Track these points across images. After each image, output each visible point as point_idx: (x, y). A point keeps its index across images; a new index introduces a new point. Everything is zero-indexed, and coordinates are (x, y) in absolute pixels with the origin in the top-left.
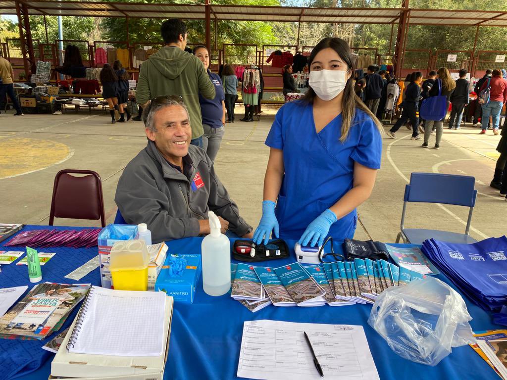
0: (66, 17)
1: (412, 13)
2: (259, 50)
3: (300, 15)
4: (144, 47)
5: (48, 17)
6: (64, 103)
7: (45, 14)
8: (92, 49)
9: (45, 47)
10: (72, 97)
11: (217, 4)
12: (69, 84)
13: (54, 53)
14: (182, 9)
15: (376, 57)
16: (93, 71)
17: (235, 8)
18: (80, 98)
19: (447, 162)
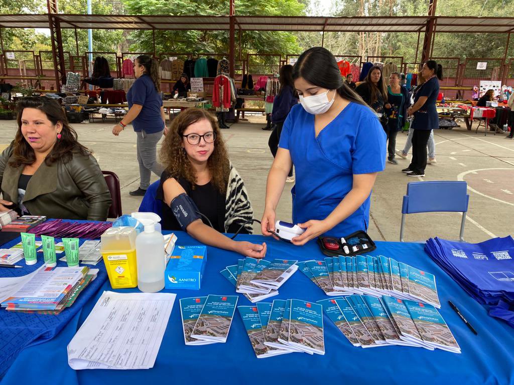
0: (96, 30)
1: (439, 21)
2: (282, 59)
3: (324, 25)
4: (170, 58)
5: (79, 30)
6: (92, 112)
7: (76, 27)
8: (119, 61)
9: (76, 59)
10: (100, 107)
11: (241, 15)
12: (97, 94)
13: (84, 65)
14: (207, 20)
15: (402, 66)
16: (120, 81)
17: (259, 18)
18: (107, 107)
19: (474, 171)
